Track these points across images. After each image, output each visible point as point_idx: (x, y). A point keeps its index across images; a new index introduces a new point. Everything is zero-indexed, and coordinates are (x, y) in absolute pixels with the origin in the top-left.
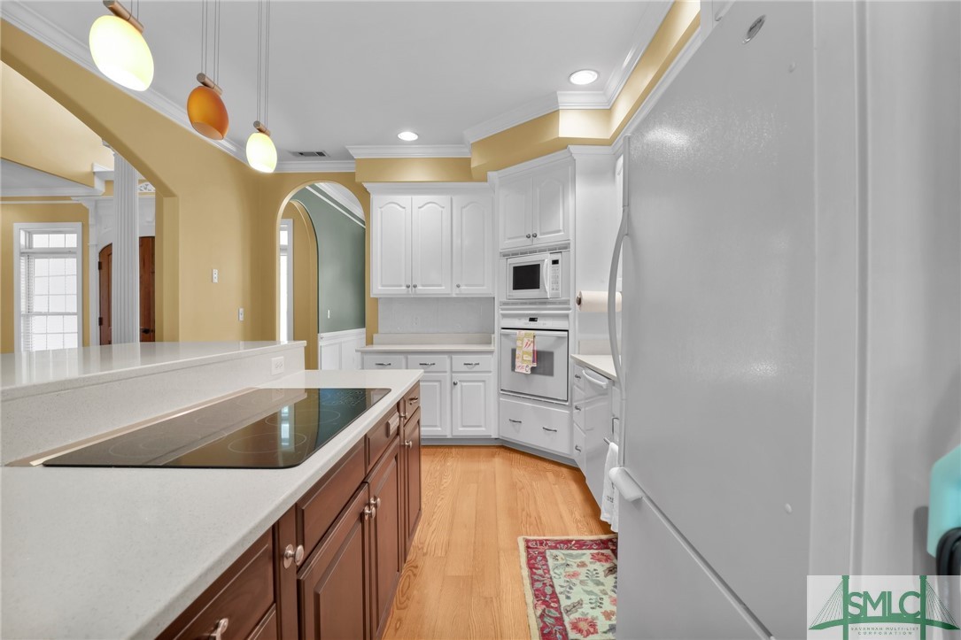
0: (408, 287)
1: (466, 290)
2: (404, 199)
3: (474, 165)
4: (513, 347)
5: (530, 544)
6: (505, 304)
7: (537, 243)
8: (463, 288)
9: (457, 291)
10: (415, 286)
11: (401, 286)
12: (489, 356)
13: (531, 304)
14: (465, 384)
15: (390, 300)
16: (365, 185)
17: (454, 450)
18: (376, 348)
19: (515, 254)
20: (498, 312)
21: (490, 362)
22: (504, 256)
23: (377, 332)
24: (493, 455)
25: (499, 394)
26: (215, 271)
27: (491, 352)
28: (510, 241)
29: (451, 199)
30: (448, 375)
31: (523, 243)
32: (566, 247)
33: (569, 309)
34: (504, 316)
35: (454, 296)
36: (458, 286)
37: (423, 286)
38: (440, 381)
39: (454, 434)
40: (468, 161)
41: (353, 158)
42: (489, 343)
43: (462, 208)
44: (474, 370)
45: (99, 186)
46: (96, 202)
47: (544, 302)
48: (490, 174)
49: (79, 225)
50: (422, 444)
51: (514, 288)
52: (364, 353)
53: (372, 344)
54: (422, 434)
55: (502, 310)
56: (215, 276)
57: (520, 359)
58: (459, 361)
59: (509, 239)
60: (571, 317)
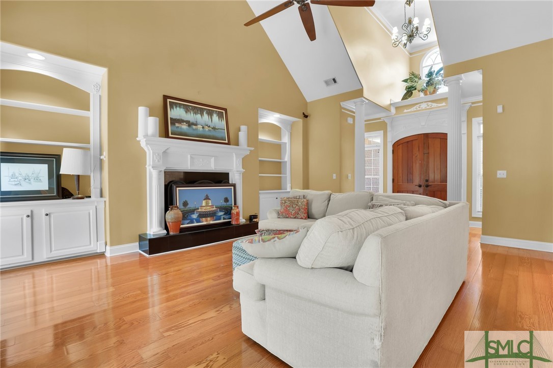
45: (393, 110)
46: (391, 119)
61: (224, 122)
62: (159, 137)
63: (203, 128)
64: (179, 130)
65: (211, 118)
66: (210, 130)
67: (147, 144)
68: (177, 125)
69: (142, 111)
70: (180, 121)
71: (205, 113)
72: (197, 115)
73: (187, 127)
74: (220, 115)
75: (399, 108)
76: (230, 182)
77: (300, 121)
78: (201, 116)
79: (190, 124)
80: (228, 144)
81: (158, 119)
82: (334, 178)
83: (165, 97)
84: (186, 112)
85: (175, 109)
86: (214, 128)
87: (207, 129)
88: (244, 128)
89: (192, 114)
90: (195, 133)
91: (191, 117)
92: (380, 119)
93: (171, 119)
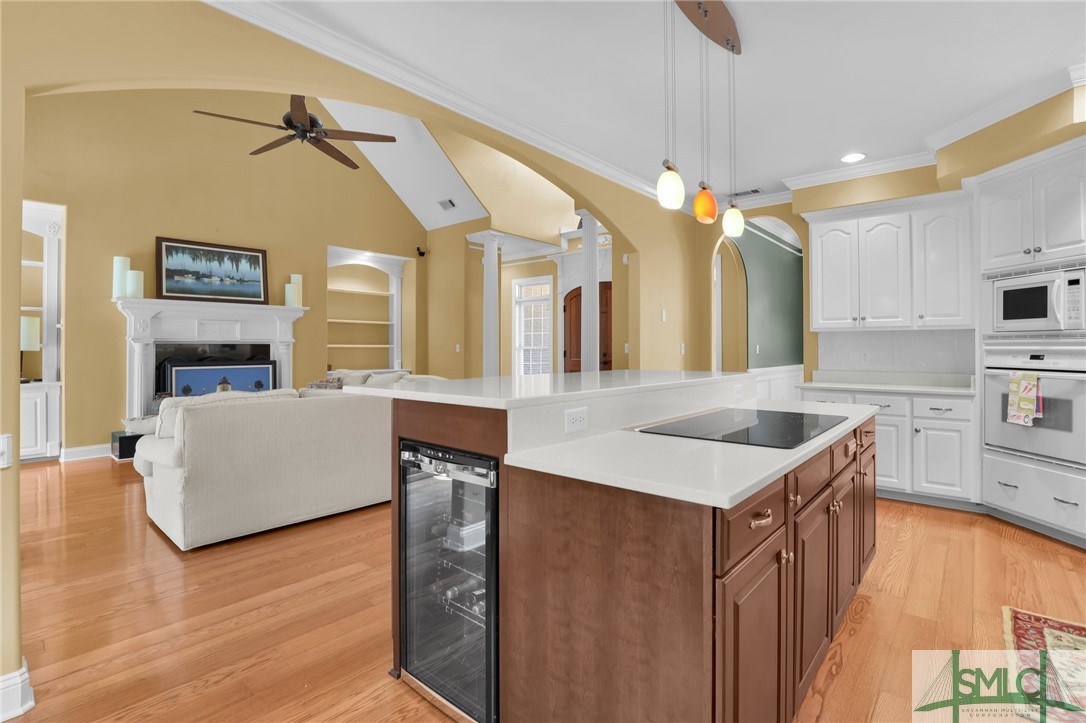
0: (855, 319)
1: (931, 321)
2: (850, 224)
3: (941, 174)
4: (1005, 391)
5: (1019, 616)
6: (990, 337)
7: (1043, 260)
8: (928, 319)
9: (920, 322)
10: (863, 319)
11: (846, 319)
12: (968, 401)
13: (1032, 337)
14: (929, 432)
15: (833, 334)
16: (803, 215)
17: (915, 507)
18: (814, 385)
19: (1006, 275)
20: (980, 347)
21: (970, 409)
22: (989, 278)
23: (817, 369)
24: (972, 524)
25: (982, 449)
26: (664, 311)
27: (971, 397)
28: (997, 259)
29: (910, 217)
30: (907, 420)
31: (1019, 261)
34: (990, 352)
35: (916, 328)
36: (921, 317)
37: (873, 318)
38: (897, 426)
39: (915, 489)
40: (933, 169)
41: (789, 189)
42: (968, 386)
43: (926, 225)
44: (944, 416)
45: (564, 244)
46: (563, 257)
47: (1054, 335)
48: (963, 180)
49: (551, 277)
50: (878, 495)
51: (1005, 318)
52: (803, 389)
53: (811, 380)
54: (877, 484)
55: (987, 345)
56: (664, 315)
57: (1015, 407)
58: (923, 406)
59: (996, 257)
61: (259, 271)
62: (145, 297)
63: (222, 280)
64: (180, 285)
65: (237, 266)
66: (233, 284)
67: (123, 308)
68: (177, 278)
69: (119, 263)
70: (183, 273)
71: (226, 259)
72: (212, 264)
73: (194, 281)
74: (253, 261)
75: (572, 241)
76: (272, 359)
77: (412, 262)
78: (220, 263)
79: (198, 276)
80: (266, 302)
81: (142, 273)
82: (458, 350)
83: (159, 240)
84: (193, 259)
85: (174, 256)
86: (241, 281)
87: (228, 281)
88: (297, 278)
89: (204, 262)
90: (208, 288)
91: (201, 265)
92: (545, 257)
93: (167, 270)
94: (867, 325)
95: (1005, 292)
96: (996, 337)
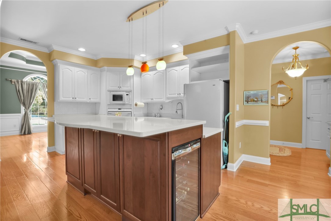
6: (109, 105)
7: (121, 89)
8: (92, 99)
13: (119, 105)
19: (113, 91)
22: (109, 91)
29: (88, 71)
31: (116, 88)
32: (131, 91)
33: (131, 106)
34: (109, 108)
35: (88, 102)
36: (90, 99)
37: (78, 98)
43: (91, 74)
47: (124, 104)
51: (113, 101)
59: (111, 87)
60: (132, 109)
94: (77, 100)
95: (113, 95)
96: (111, 105)
